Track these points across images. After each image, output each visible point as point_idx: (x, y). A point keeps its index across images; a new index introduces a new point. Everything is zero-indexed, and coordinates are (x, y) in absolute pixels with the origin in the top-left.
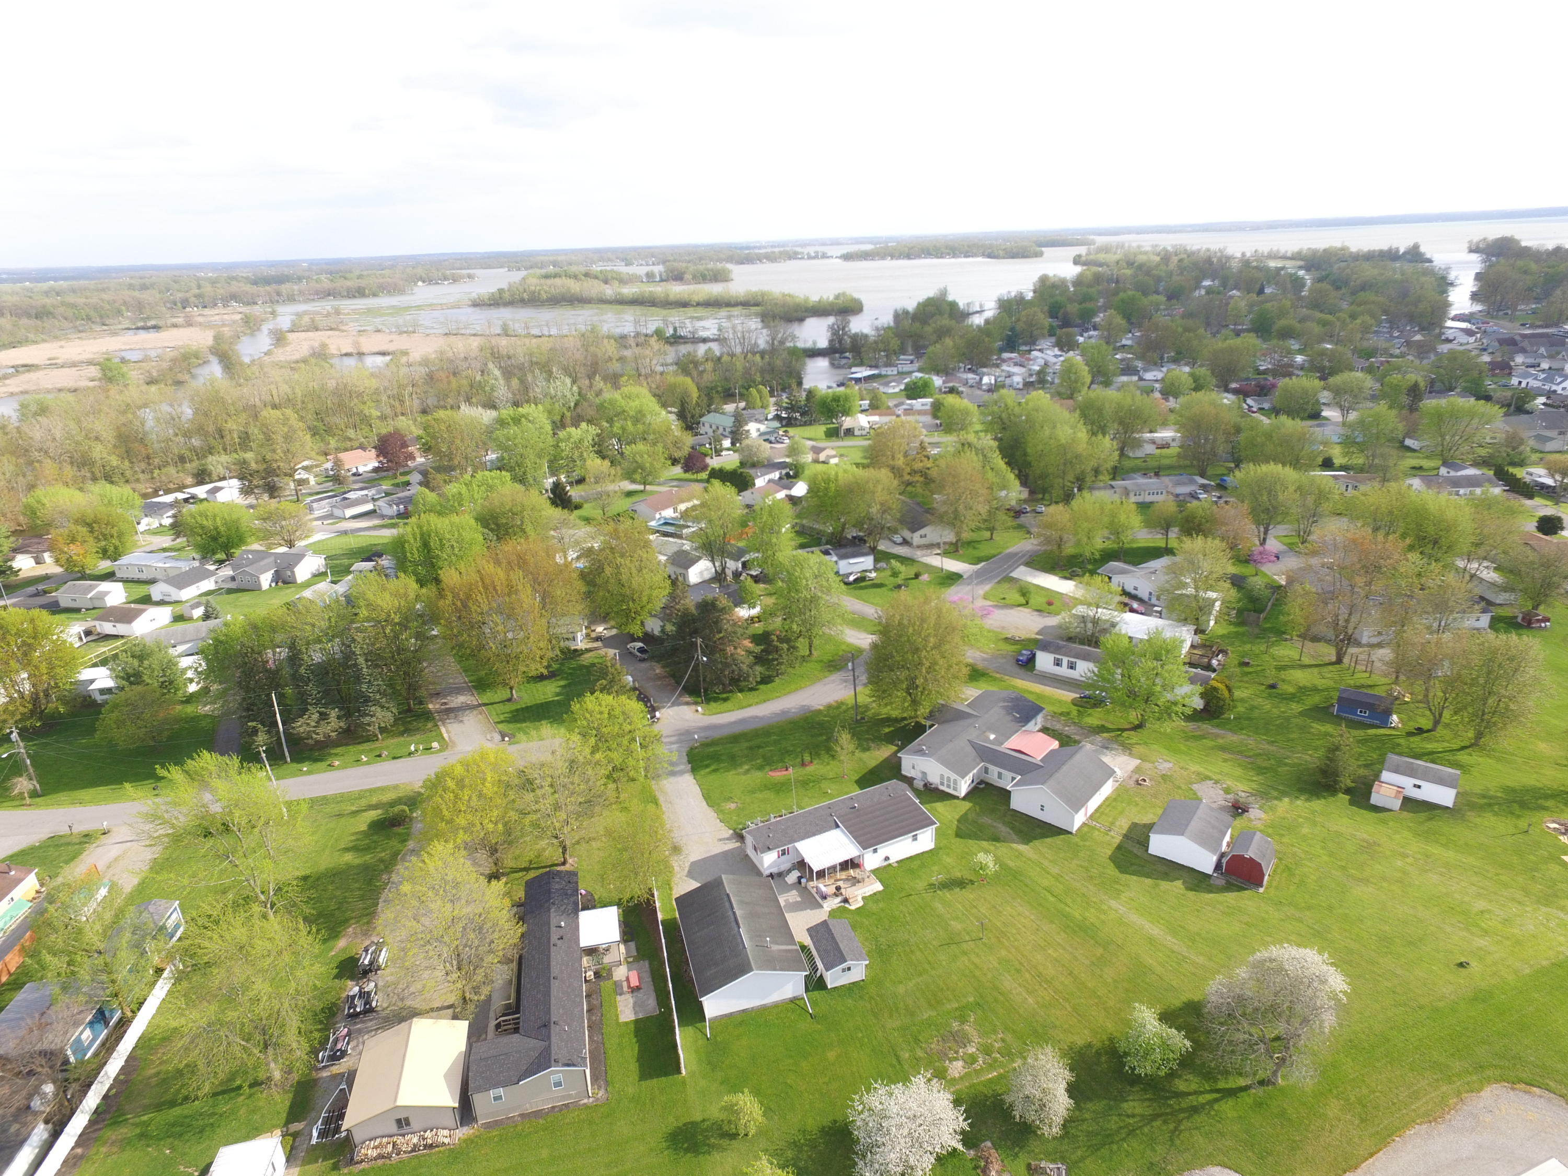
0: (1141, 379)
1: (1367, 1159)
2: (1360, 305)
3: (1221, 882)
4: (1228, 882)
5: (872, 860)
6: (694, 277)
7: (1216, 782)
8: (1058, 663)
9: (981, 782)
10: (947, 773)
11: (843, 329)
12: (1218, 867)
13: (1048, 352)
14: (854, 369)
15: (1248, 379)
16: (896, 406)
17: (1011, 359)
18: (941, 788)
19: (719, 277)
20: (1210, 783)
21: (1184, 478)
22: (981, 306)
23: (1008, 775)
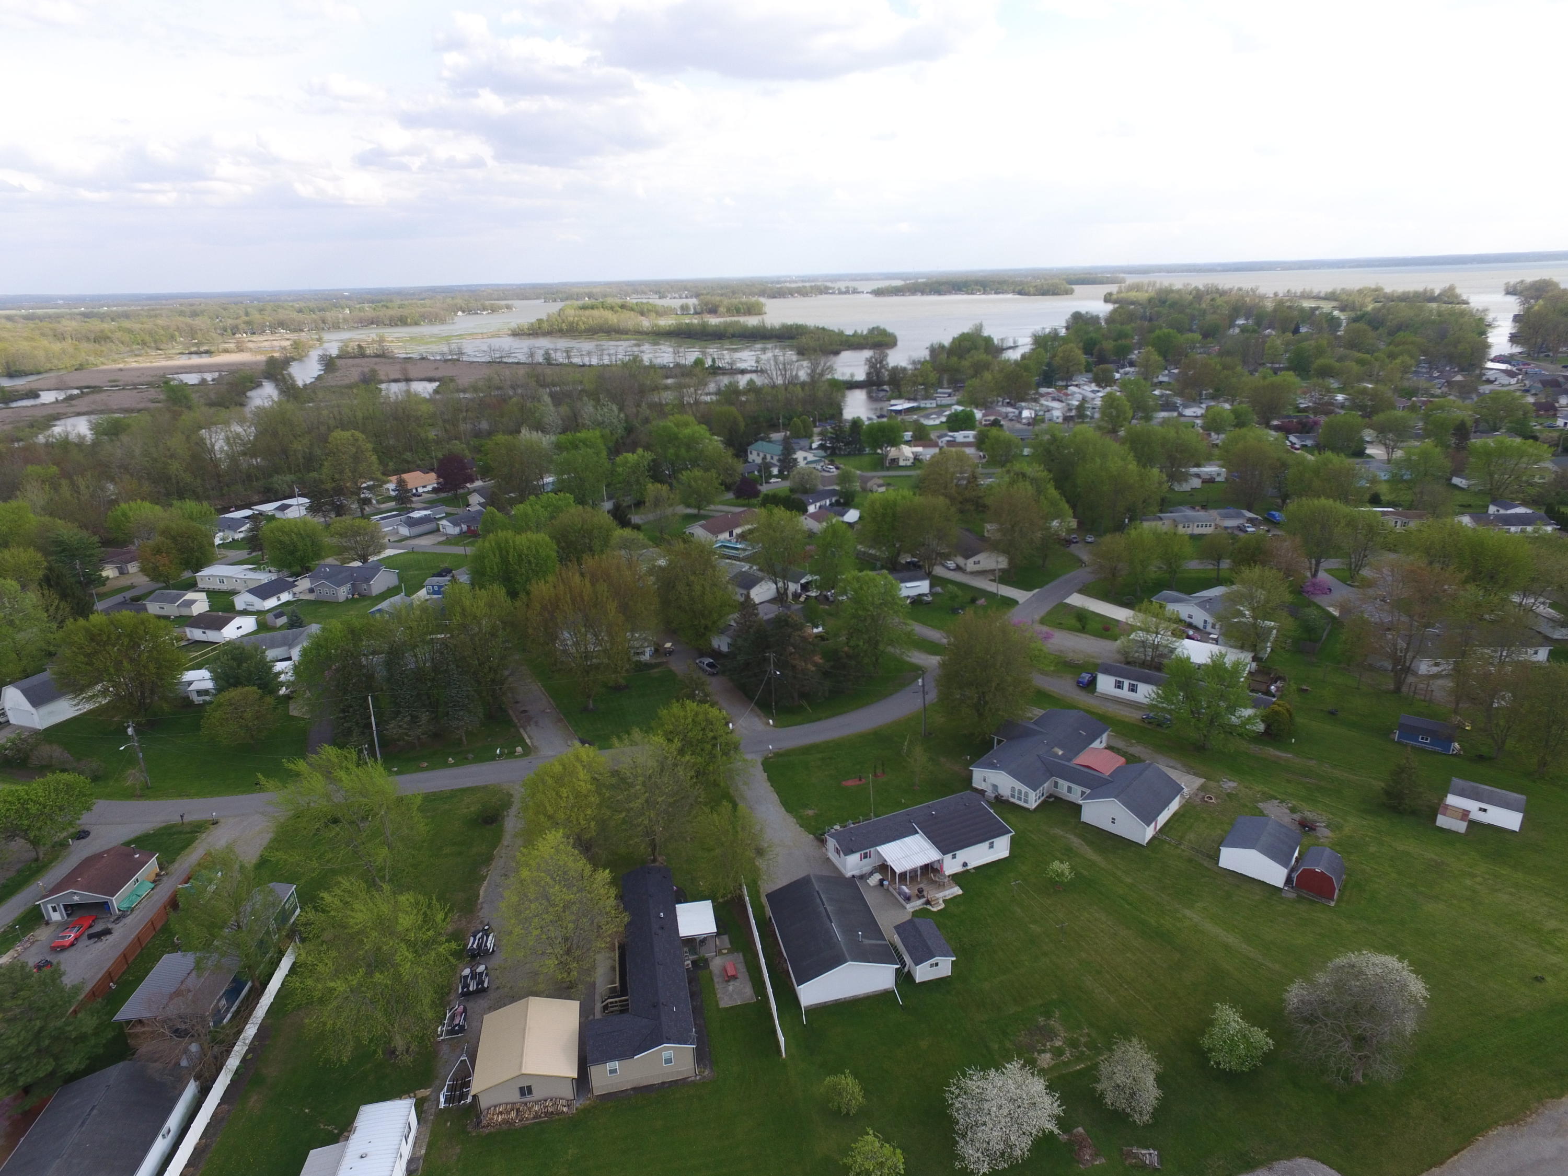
0: (1181, 415)
1: (1451, 1156)
2: (1397, 345)
3: (1292, 895)
4: (1299, 896)
5: (952, 866)
6: (729, 310)
7: (1282, 802)
8: (1119, 686)
9: (1050, 796)
10: (1018, 785)
11: (881, 362)
12: (1289, 881)
13: (1086, 387)
14: (893, 402)
15: (1289, 417)
16: (940, 437)
17: (1049, 393)
18: (1012, 800)
19: (752, 310)
20: (1276, 802)
21: (1231, 511)
22: (1015, 342)
23: (1077, 789)
